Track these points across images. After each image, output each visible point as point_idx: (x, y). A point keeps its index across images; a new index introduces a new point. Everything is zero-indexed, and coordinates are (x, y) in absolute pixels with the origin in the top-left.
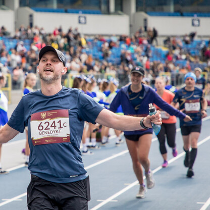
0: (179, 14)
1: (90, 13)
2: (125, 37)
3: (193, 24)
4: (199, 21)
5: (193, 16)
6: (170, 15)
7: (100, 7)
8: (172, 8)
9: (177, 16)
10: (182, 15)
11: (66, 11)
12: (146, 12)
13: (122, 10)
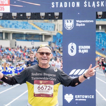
0: (27, 40)
2: (8, 48)
3: (32, 44)
4: (34, 43)
5: (32, 41)
9: (26, 41)
12: (16, 39)
13: (7, 38)
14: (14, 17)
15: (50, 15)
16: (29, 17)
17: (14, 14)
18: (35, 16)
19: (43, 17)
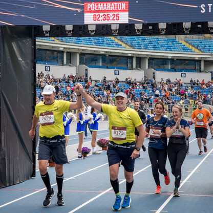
1: (121, 69)
6: (168, 70)
7: (127, 65)
8: (169, 67)
10: (175, 71)
11: (107, 68)
14: (139, 30)
15: (199, 26)
16: (163, 30)
17: (139, 26)
18: (175, 29)
19: (187, 29)
